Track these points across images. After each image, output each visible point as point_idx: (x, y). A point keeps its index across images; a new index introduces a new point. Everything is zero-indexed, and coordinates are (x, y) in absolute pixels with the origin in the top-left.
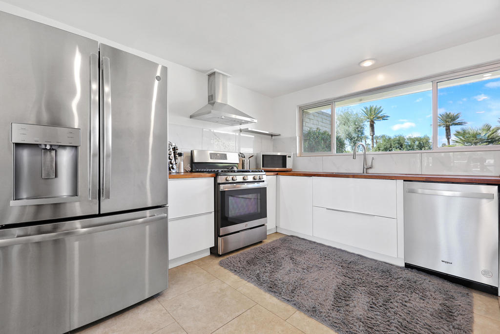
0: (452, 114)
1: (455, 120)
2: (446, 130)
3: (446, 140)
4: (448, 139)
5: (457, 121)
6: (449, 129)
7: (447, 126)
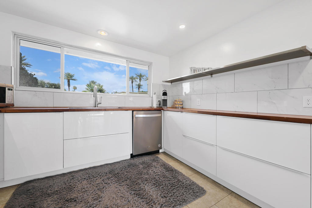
0: (71, 74)
1: (72, 77)
2: (68, 82)
3: (68, 87)
4: (69, 87)
5: (73, 78)
6: (69, 81)
7: (68, 80)
